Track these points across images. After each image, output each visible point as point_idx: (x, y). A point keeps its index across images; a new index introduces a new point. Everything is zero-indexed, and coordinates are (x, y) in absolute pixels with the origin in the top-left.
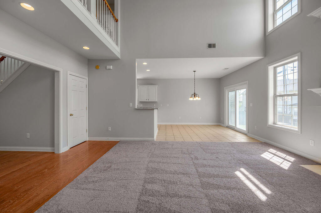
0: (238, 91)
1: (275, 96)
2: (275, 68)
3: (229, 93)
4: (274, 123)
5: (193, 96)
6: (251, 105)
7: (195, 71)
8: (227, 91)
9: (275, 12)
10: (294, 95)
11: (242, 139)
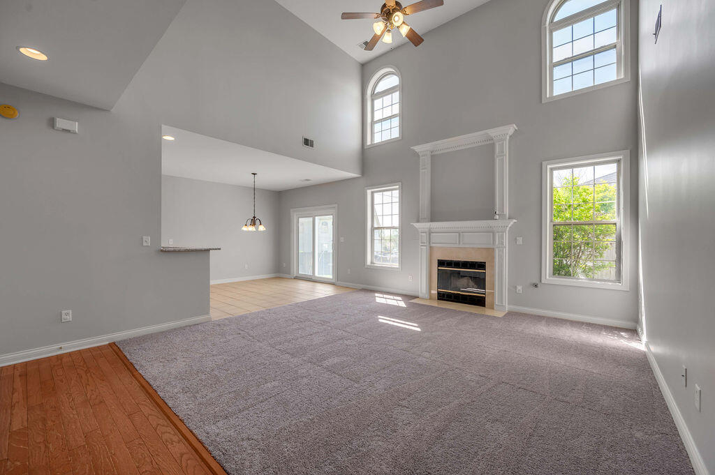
0: (316, 218)
1: (373, 229)
2: (372, 193)
3: (300, 219)
4: (372, 263)
5: (249, 222)
6: (342, 239)
7: (254, 174)
8: (295, 216)
9: (373, 123)
10: (394, 228)
11: (324, 291)
